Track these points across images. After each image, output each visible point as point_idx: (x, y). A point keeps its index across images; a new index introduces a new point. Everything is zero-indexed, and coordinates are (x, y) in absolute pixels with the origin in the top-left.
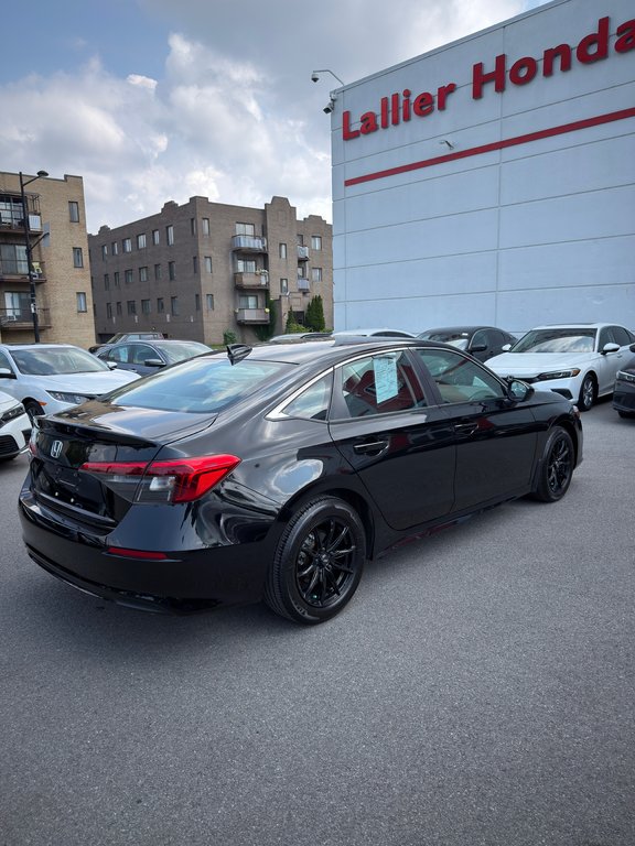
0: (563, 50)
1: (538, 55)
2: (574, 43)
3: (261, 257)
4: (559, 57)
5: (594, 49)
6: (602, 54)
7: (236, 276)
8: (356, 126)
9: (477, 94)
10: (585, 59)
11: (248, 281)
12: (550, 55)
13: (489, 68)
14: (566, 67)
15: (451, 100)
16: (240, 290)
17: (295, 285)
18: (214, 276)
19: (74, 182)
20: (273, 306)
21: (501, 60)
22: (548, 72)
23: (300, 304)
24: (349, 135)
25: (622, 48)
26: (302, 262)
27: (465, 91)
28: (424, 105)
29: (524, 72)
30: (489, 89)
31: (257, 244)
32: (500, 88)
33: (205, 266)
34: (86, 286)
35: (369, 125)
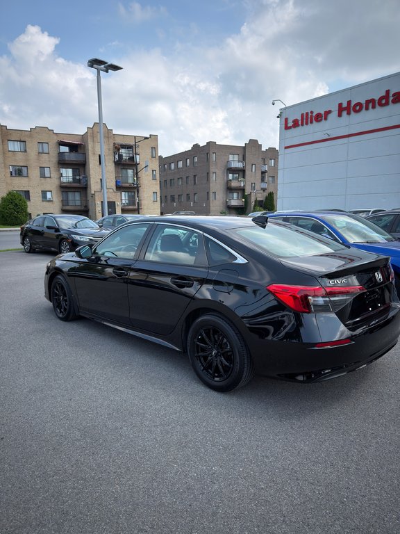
0: (373, 101)
1: (363, 102)
2: (377, 98)
3: (242, 172)
4: (371, 104)
5: (384, 101)
6: (387, 104)
7: (229, 181)
8: (290, 124)
9: (340, 115)
10: (381, 105)
11: (234, 184)
12: (368, 102)
13: (345, 105)
14: (374, 107)
15: (330, 116)
16: (230, 189)
17: (259, 185)
18: (217, 183)
19: (154, 138)
20: (246, 198)
21: (349, 103)
22: (367, 109)
23: (261, 197)
24: (287, 128)
25: (394, 102)
26: (263, 173)
27: (335, 113)
28: (318, 118)
29: (358, 108)
30: (344, 113)
31: (240, 165)
32: (349, 113)
33: (213, 177)
34: (157, 189)
35: (296, 124)
